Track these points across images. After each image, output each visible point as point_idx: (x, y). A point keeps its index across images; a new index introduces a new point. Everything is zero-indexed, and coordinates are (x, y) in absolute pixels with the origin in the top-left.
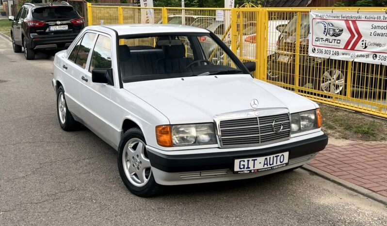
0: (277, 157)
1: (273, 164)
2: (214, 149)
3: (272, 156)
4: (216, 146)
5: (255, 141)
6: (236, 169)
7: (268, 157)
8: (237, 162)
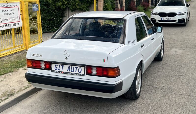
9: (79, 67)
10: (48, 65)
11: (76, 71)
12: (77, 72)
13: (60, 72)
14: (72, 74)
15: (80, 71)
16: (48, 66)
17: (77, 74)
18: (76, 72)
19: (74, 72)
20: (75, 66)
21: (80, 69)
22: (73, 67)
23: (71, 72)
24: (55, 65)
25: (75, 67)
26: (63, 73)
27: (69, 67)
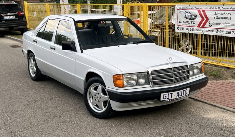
0: (183, 91)
1: (181, 95)
2: (148, 88)
3: (181, 91)
4: (149, 86)
5: (171, 82)
6: (162, 99)
7: (179, 91)
8: (162, 95)
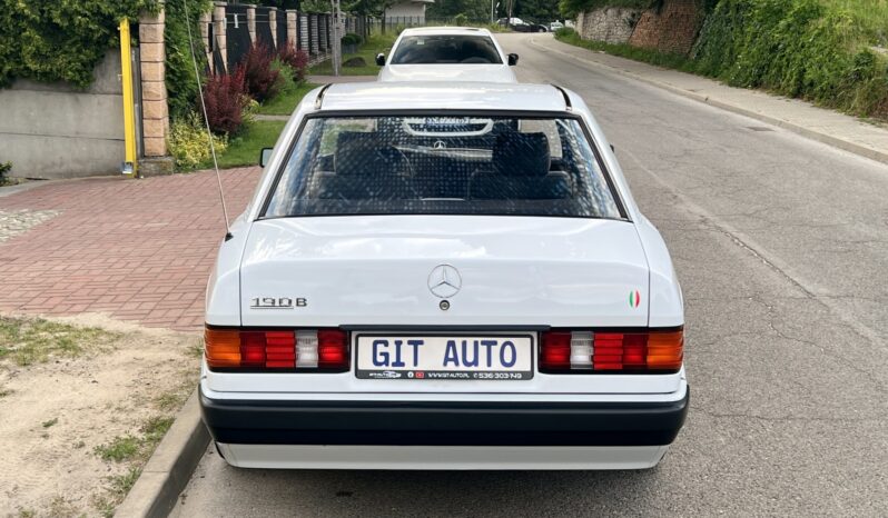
9: (501, 341)
10: (336, 347)
11: (489, 358)
12: (497, 365)
13: (404, 375)
14: (471, 376)
15: (508, 359)
16: (332, 354)
17: (495, 376)
18: (489, 365)
19: (482, 366)
20: (480, 339)
21: (508, 348)
22: (470, 341)
23: (462, 367)
24: (376, 343)
25: (483, 343)
26: (426, 375)
27: (451, 344)
